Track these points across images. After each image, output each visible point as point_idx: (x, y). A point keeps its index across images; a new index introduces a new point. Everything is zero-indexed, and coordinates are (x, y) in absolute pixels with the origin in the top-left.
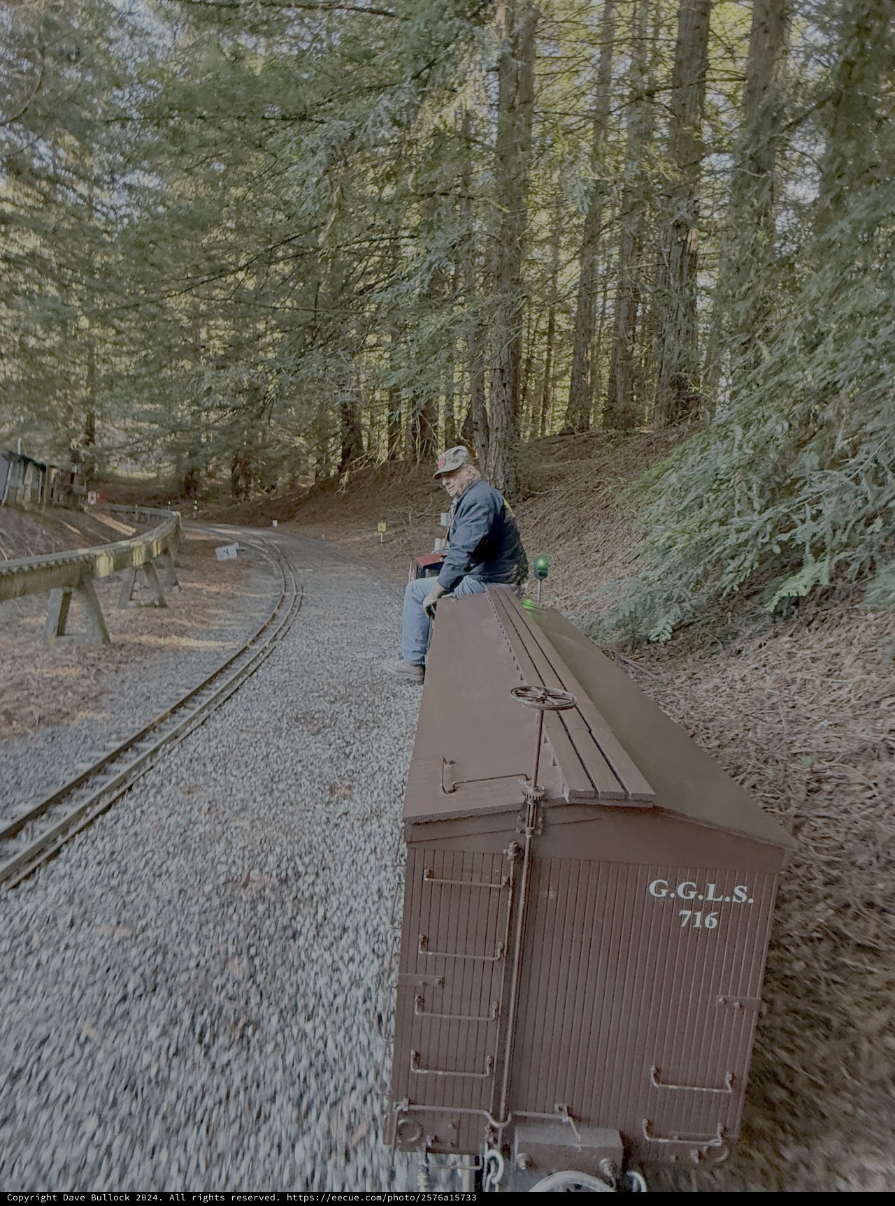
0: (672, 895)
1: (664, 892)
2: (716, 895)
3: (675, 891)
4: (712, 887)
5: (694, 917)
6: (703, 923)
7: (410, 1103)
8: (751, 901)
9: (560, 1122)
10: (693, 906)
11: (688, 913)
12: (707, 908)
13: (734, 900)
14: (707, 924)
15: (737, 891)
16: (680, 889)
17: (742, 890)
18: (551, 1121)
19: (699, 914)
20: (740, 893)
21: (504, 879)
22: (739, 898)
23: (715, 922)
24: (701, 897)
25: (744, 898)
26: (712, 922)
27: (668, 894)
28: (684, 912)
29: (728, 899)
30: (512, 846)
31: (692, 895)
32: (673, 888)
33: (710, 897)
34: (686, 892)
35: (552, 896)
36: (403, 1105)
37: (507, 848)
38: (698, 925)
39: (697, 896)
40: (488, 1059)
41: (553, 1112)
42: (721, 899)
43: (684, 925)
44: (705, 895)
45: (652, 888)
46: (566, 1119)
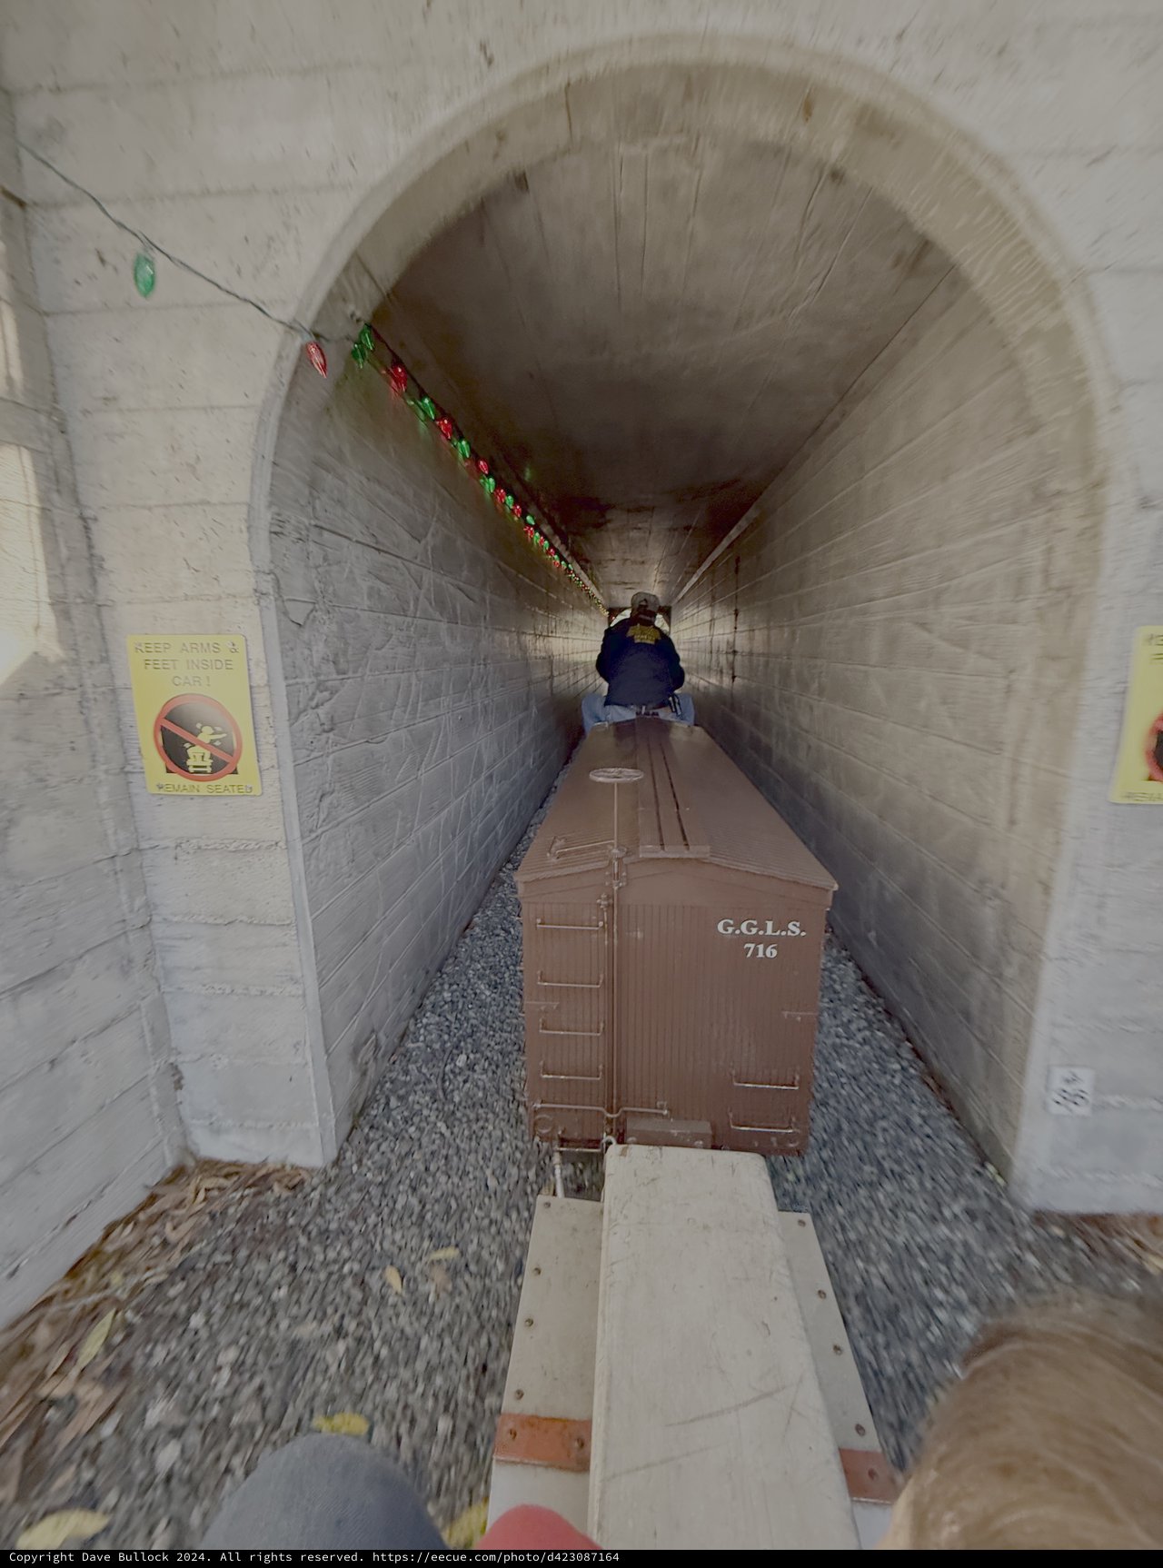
0: (738, 932)
1: (730, 929)
2: (774, 932)
3: (740, 929)
4: (770, 924)
5: (756, 950)
6: (764, 954)
7: (543, 1102)
8: (803, 934)
9: (662, 1115)
10: (756, 940)
11: (752, 946)
12: (767, 941)
13: (789, 934)
14: (768, 955)
15: (790, 926)
16: (744, 927)
17: (795, 926)
18: (655, 1116)
19: (761, 947)
20: (794, 928)
21: (601, 924)
22: (794, 932)
23: (775, 953)
24: (761, 933)
25: (798, 931)
26: (772, 952)
27: (734, 931)
28: (747, 945)
29: (784, 933)
30: (603, 896)
31: (754, 931)
32: (737, 926)
33: (769, 932)
34: (749, 927)
35: (639, 935)
36: (538, 1104)
37: (600, 898)
38: (761, 954)
39: (758, 931)
40: (601, 1067)
41: (656, 1108)
42: (778, 933)
43: (749, 955)
44: (766, 932)
45: (720, 927)
46: (665, 1112)
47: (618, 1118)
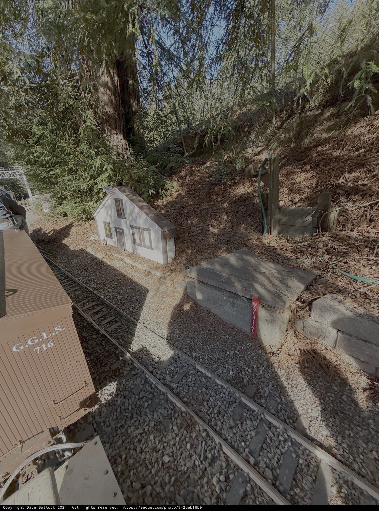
0: (27, 346)
1: (22, 347)
2: (47, 335)
3: (28, 344)
4: (44, 334)
5: (41, 349)
6: (47, 347)
8: (64, 329)
10: (38, 344)
11: (39, 348)
12: (46, 342)
13: (57, 332)
14: (49, 346)
15: (56, 329)
16: (29, 342)
17: (59, 328)
19: (44, 346)
22: (58, 331)
23: (52, 344)
24: (41, 340)
25: (61, 330)
26: (51, 345)
27: (24, 347)
28: (36, 348)
29: (54, 334)
31: (36, 341)
32: (25, 344)
33: (45, 337)
34: (33, 342)
38: (45, 349)
39: (39, 340)
42: (51, 335)
43: (38, 352)
44: (43, 338)
45: (14, 349)
46: (19, 446)
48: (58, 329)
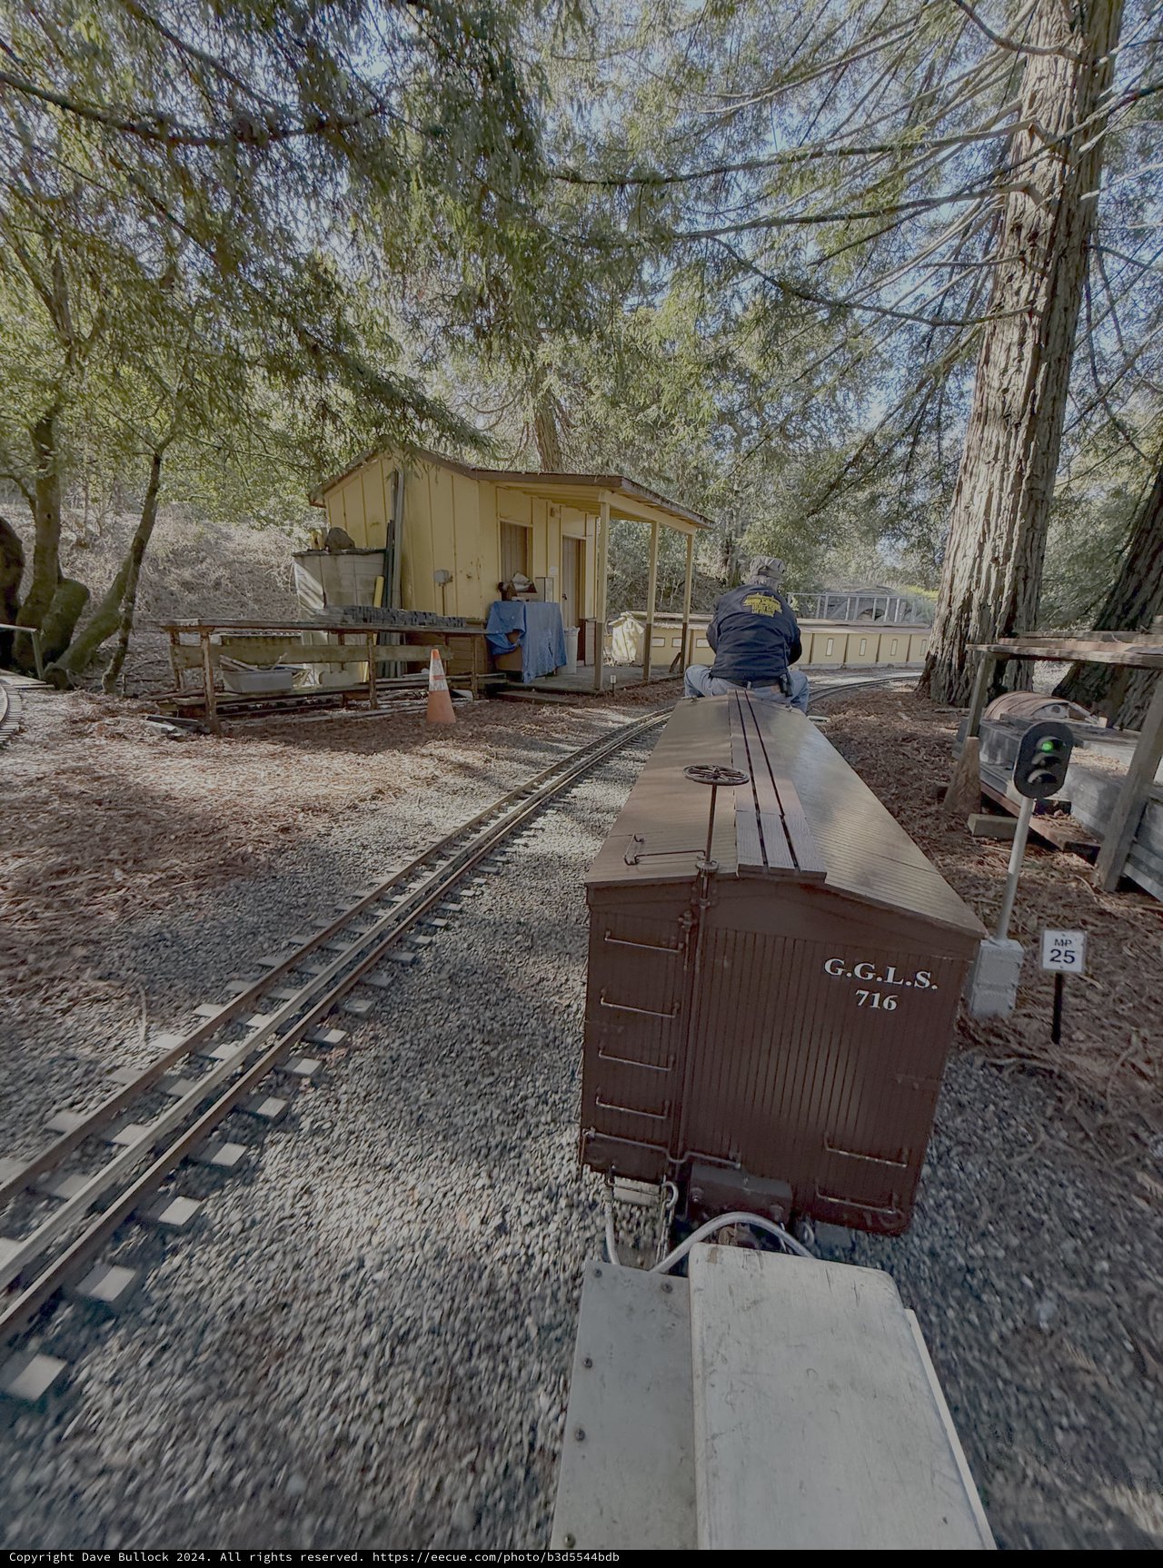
0: (849, 975)
1: (840, 971)
2: (896, 979)
3: (853, 972)
4: (892, 970)
5: (870, 1000)
6: (881, 1005)
7: (597, 1131)
8: (934, 987)
9: (734, 1168)
10: (871, 987)
11: (866, 993)
12: (885, 991)
13: (916, 985)
14: (885, 1006)
15: (919, 976)
16: (857, 970)
17: (925, 976)
18: (725, 1166)
19: (877, 996)
21: (681, 946)
22: (920, 983)
23: (894, 1005)
24: (879, 979)
25: (928, 984)
26: (890, 1004)
27: (845, 973)
28: (861, 992)
29: (909, 984)
30: (687, 915)
31: (870, 976)
32: (850, 968)
33: (890, 979)
34: (863, 974)
35: (727, 964)
36: (592, 1133)
37: (682, 916)
38: (876, 1004)
39: (875, 977)
40: (666, 1103)
41: (727, 1158)
42: (901, 983)
43: (860, 1003)
44: (884, 978)
45: (828, 966)
46: (739, 1165)
47: (682, 1165)
48: (923, 980)
